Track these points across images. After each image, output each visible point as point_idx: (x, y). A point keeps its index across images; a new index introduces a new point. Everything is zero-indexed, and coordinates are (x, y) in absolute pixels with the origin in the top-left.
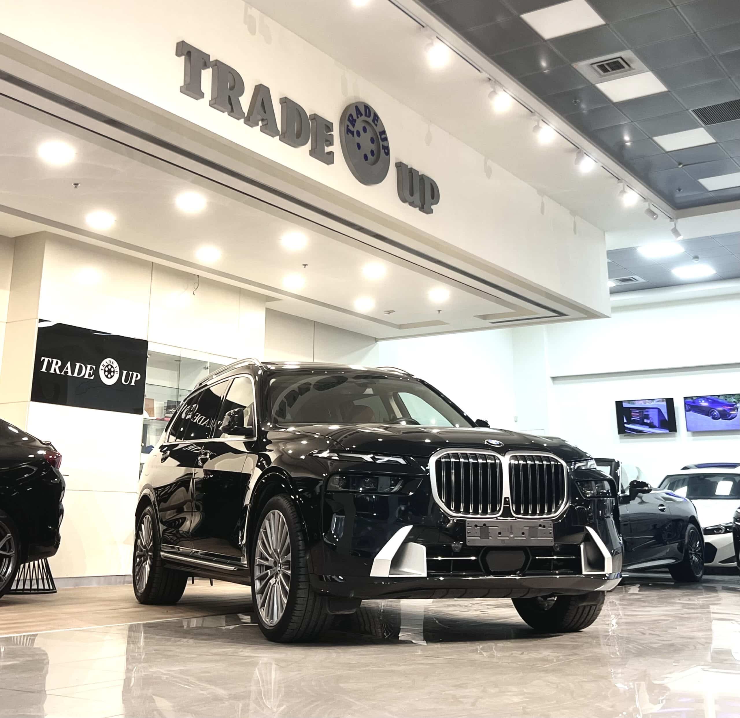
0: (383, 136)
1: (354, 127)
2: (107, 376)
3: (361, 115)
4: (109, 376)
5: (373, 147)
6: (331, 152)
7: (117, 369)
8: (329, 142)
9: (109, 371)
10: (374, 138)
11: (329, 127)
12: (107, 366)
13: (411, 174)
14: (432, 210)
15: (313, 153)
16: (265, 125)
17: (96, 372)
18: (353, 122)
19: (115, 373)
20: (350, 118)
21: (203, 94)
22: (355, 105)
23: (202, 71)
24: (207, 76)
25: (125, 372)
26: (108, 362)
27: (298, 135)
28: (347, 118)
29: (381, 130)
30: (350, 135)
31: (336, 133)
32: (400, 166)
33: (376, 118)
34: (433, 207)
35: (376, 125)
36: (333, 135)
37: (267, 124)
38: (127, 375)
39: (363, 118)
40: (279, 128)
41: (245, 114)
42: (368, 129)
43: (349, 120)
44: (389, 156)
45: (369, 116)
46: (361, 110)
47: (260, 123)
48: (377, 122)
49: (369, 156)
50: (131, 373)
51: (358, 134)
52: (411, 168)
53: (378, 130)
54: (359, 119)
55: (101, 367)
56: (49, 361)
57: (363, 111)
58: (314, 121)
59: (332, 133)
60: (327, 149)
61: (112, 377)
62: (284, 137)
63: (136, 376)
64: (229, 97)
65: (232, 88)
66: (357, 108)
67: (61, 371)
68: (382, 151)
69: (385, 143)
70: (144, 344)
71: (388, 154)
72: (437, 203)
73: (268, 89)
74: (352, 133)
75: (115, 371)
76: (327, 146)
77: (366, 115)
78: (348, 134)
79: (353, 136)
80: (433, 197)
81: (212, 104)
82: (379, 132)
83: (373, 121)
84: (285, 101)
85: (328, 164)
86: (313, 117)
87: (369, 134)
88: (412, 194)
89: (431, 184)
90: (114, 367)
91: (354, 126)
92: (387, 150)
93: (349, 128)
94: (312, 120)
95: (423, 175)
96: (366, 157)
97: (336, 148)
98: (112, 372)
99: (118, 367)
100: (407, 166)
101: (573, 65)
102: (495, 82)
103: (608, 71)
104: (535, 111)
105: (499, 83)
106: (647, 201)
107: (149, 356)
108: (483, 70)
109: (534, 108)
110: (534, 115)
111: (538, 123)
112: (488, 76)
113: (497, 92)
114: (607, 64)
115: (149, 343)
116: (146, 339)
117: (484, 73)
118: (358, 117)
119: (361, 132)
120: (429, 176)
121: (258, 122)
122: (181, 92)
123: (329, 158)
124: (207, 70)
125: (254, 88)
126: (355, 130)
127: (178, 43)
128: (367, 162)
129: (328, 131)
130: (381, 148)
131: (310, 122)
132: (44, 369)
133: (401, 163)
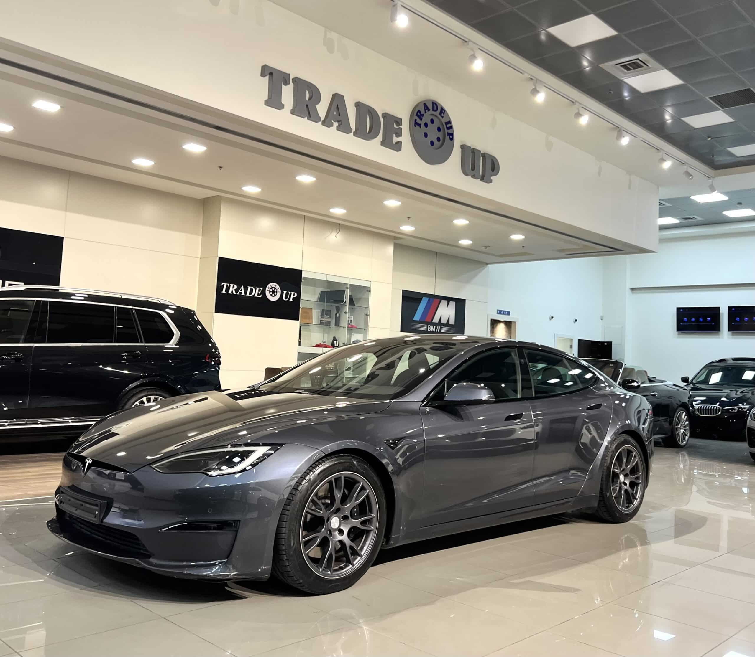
0: (448, 126)
2: (271, 295)
3: (429, 110)
4: (273, 295)
6: (399, 142)
7: (279, 290)
8: (397, 134)
9: (273, 292)
10: (441, 127)
11: (399, 122)
12: (272, 288)
13: (473, 153)
14: (492, 180)
15: (383, 144)
17: (263, 293)
19: (278, 293)
20: (419, 113)
21: (284, 105)
22: (424, 103)
23: (283, 86)
24: (288, 91)
25: (285, 292)
26: (272, 285)
27: (370, 131)
28: (416, 113)
29: (446, 121)
30: (418, 127)
31: (405, 127)
32: (463, 147)
33: (443, 111)
34: (492, 178)
35: (443, 117)
36: (401, 128)
37: (341, 124)
38: (287, 294)
39: (431, 112)
40: (353, 127)
41: (321, 118)
42: (435, 120)
43: (417, 115)
44: (453, 141)
45: (436, 110)
46: (428, 106)
47: (336, 124)
48: (444, 114)
49: (435, 142)
50: (289, 292)
51: (426, 125)
52: (474, 149)
53: (444, 120)
54: (426, 114)
55: (267, 289)
56: (227, 285)
57: (430, 106)
58: (385, 118)
59: (401, 127)
60: (396, 139)
61: (275, 295)
62: (357, 134)
63: (294, 295)
64: (307, 106)
65: (310, 99)
66: (426, 105)
67: (236, 292)
68: (447, 137)
69: (450, 131)
70: (300, 272)
71: (452, 139)
72: (496, 175)
73: (343, 96)
74: (420, 125)
75: (278, 291)
76: (397, 136)
77: (433, 110)
78: (416, 126)
79: (420, 127)
80: (493, 170)
81: (293, 112)
82: (445, 123)
83: (440, 114)
84: (358, 105)
85: (397, 151)
86: (384, 115)
87: (437, 124)
88: (473, 169)
89: (492, 160)
90: (277, 288)
91: (421, 119)
92: (451, 136)
93: (417, 121)
94: (383, 117)
95: (484, 153)
96: (432, 143)
97: (405, 138)
98: (275, 292)
99: (280, 289)
100: (470, 147)
101: (600, 65)
102: (536, 81)
103: (630, 69)
104: (576, 101)
105: (541, 81)
106: (685, 165)
107: (303, 281)
108: (525, 72)
109: (575, 99)
110: (575, 104)
111: (579, 111)
112: (530, 76)
113: (538, 89)
114: (628, 64)
115: (303, 272)
116: (300, 269)
117: (526, 74)
118: (425, 112)
119: (428, 124)
120: (490, 154)
121: (333, 123)
122: (265, 104)
123: (398, 147)
124: (288, 86)
125: (331, 96)
126: (422, 123)
127: (262, 67)
128: (433, 146)
129: (397, 126)
130: (446, 135)
131: (382, 120)
132: (224, 291)
133: (464, 145)
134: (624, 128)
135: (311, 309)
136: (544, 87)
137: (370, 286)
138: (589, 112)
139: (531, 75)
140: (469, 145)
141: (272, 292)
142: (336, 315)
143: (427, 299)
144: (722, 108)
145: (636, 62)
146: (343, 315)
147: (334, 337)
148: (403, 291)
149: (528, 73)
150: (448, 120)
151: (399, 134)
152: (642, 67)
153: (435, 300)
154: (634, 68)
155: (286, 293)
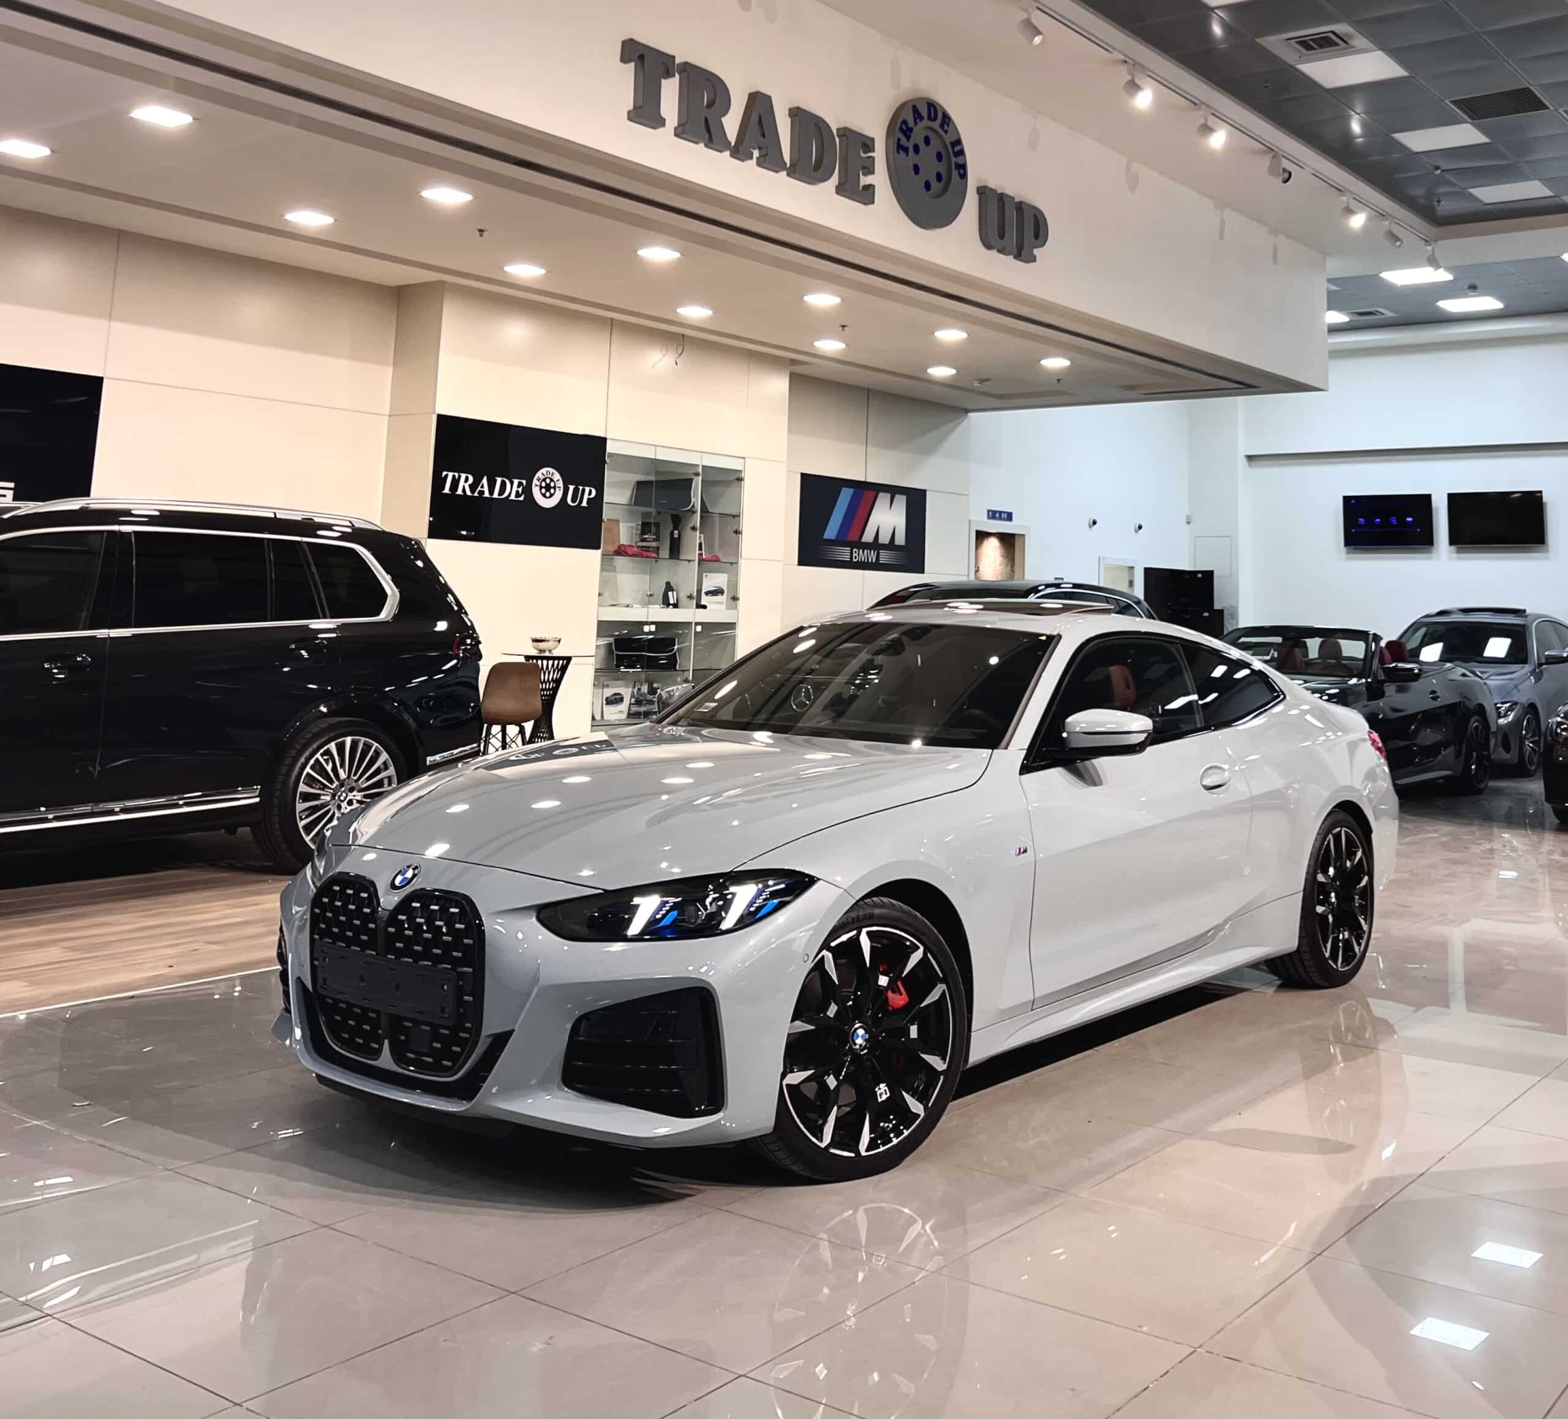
0: (957, 148)
1: (908, 140)
2: (544, 495)
3: (922, 119)
4: (548, 494)
5: (941, 168)
6: (870, 185)
7: (560, 484)
8: (865, 171)
9: (548, 487)
10: (943, 153)
11: (868, 144)
12: (544, 480)
13: (1001, 203)
14: (1035, 257)
15: (840, 190)
16: (764, 156)
17: (528, 491)
18: (907, 131)
19: (557, 490)
20: (904, 127)
21: (664, 120)
23: (663, 80)
24: (670, 90)
25: (572, 488)
26: (545, 474)
27: (817, 167)
28: (899, 125)
29: (954, 139)
30: (901, 153)
31: (879, 154)
32: (982, 191)
33: (946, 119)
34: (1036, 251)
35: (946, 132)
36: (873, 158)
37: (768, 153)
38: (576, 491)
39: (926, 122)
40: (787, 158)
41: (730, 143)
42: (934, 140)
43: (901, 129)
44: (965, 179)
45: (935, 119)
46: (920, 110)
47: (756, 153)
48: (948, 125)
49: (934, 184)
50: (581, 488)
51: (916, 149)
52: (1002, 194)
53: (949, 139)
54: (917, 126)
55: (535, 481)
56: (454, 476)
57: (924, 113)
58: (843, 138)
59: (873, 154)
60: (865, 180)
61: (551, 495)
62: (794, 172)
63: (589, 493)
64: (706, 119)
65: (710, 105)
66: (915, 110)
67: (473, 490)
68: (955, 173)
69: (960, 160)
70: (602, 441)
71: (964, 176)
72: (1043, 245)
73: (770, 98)
74: (906, 150)
75: (557, 486)
76: (865, 174)
77: (929, 118)
79: (907, 155)
80: (1037, 236)
81: (679, 133)
82: (951, 143)
83: (942, 126)
84: (797, 114)
85: (866, 204)
86: (842, 133)
87: (935, 146)
88: (1002, 236)
90: (555, 480)
91: (908, 138)
92: (962, 168)
93: (901, 142)
94: (839, 136)
95: (1021, 202)
96: (928, 186)
97: (880, 179)
99: (561, 481)
100: (996, 191)
101: (1258, 40)
102: (1134, 65)
103: (1315, 49)
104: (1202, 103)
105: (1143, 67)
106: (1387, 219)
107: (608, 461)
108: (1114, 48)
109: (1201, 99)
110: (1200, 109)
111: (1206, 120)
112: (1123, 57)
113: (1136, 81)
114: (1311, 40)
115: (608, 441)
116: (602, 435)
117: (1116, 53)
118: (916, 123)
119: (921, 148)
120: (1032, 203)
121: (752, 153)
122: (629, 119)
123: (867, 195)
124: (671, 80)
125: (747, 97)
126: (910, 145)
127: (624, 43)
128: (929, 193)
129: (865, 152)
130: (953, 167)
131: (837, 140)
132: (447, 490)
133: (985, 187)
134: (1285, 152)
135: (618, 521)
136: (1149, 78)
137: (742, 469)
138: (1225, 124)
139: (1125, 56)
140: (993, 187)
141: (545, 487)
142: (672, 534)
143: (850, 491)
144: (1472, 118)
145: (1327, 37)
146: (688, 533)
147: (668, 584)
148: (802, 474)
149: (1119, 51)
150: (955, 138)
151: (869, 170)
152: (1337, 44)
153: (866, 492)
154: (1321, 47)
155: (574, 489)
